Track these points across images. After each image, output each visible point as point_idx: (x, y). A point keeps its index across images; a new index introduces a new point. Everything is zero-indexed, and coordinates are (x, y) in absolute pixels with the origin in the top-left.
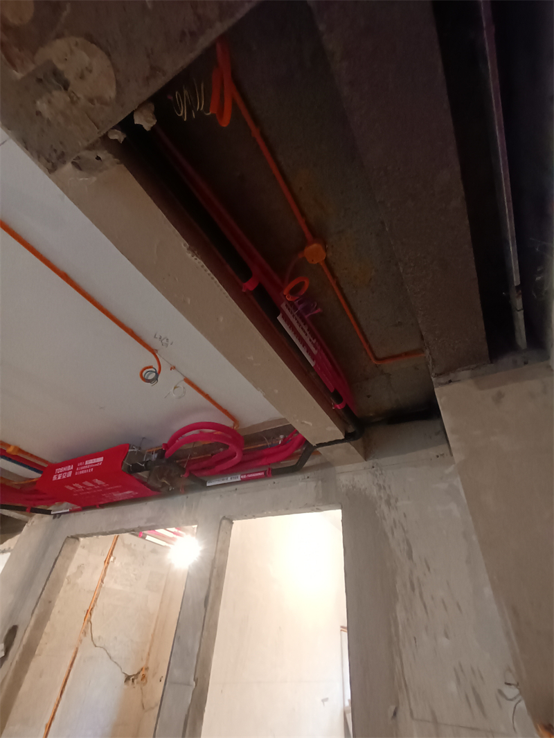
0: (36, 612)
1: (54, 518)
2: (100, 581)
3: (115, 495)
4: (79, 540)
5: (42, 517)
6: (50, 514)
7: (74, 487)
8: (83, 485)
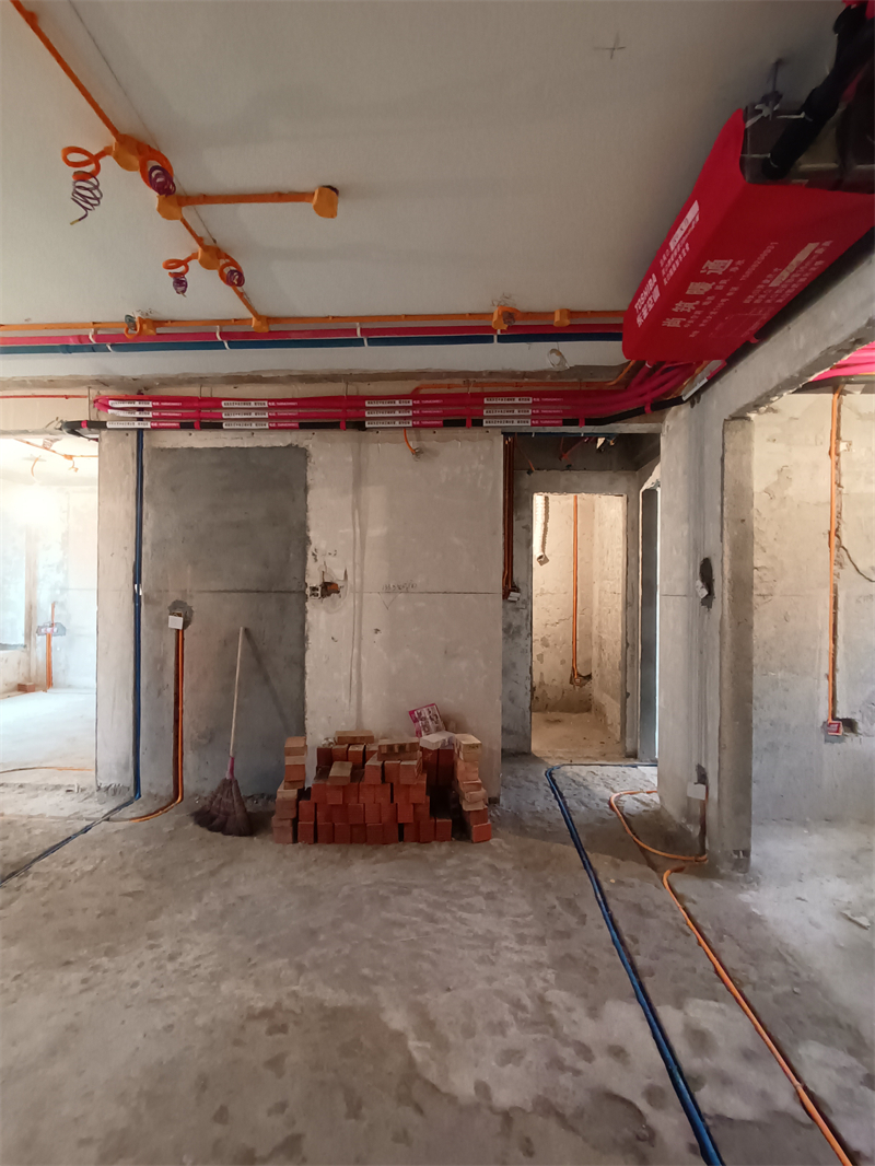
0: (726, 538)
1: (693, 405)
2: (835, 486)
3: (774, 284)
4: (749, 419)
5: (676, 413)
6: (682, 402)
7: (679, 315)
8: (691, 298)
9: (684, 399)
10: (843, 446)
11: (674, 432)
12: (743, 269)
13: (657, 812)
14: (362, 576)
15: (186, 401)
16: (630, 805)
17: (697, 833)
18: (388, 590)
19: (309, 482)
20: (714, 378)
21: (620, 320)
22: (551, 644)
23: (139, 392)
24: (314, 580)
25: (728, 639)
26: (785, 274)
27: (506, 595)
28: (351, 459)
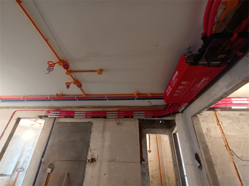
0: (201, 147)
1: (182, 113)
3: (197, 87)
4: (197, 116)
5: (178, 115)
6: (180, 113)
7: (177, 93)
8: (179, 90)
9: (180, 112)
10: (220, 123)
11: (178, 119)
12: (190, 83)
14: (102, 156)
15: (67, 112)
18: (109, 161)
19: (92, 130)
20: (186, 107)
21: (163, 95)
22: (154, 178)
23: (58, 109)
24: (89, 158)
26: (199, 84)
27: (141, 162)
28: (102, 125)
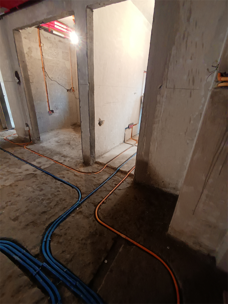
0: (20, 66)
2: (42, 56)
10: (42, 45)
13: (18, 138)
16: (10, 138)
17: (29, 138)
25: (26, 93)
